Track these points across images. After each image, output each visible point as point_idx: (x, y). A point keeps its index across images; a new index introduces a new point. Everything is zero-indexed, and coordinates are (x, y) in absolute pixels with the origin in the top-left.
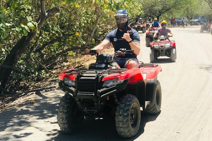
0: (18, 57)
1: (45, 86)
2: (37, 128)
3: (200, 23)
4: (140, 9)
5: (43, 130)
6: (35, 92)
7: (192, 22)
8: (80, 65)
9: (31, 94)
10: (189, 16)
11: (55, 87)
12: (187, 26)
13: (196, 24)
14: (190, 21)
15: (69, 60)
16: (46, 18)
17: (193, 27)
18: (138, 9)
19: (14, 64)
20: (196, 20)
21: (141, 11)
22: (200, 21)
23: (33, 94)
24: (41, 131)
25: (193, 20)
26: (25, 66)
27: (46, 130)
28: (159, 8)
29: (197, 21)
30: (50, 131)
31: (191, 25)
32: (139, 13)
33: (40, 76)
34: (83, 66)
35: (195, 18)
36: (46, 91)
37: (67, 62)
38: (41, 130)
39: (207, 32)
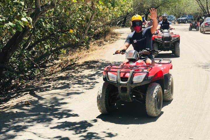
0: (10, 54)
1: (40, 85)
2: (35, 133)
3: (187, 21)
4: (130, 6)
5: (42, 137)
6: (28, 92)
7: (179, 20)
8: (72, 63)
9: (25, 94)
10: (177, 15)
11: (50, 86)
12: (175, 24)
13: (183, 22)
14: (178, 19)
15: (60, 57)
16: (40, 13)
17: (181, 25)
18: (128, 7)
19: (6, 62)
20: (183, 18)
21: (131, 9)
22: (188, 19)
23: (27, 94)
24: (39, 138)
25: (180, 18)
26: (18, 64)
27: (45, 136)
28: (147, 5)
29: (184, 20)
30: (49, 137)
31: (179, 23)
32: (130, 10)
33: (34, 74)
34: (75, 64)
35: (183, 17)
36: (41, 91)
37: (58, 59)
38: (39, 136)
39: (196, 30)
